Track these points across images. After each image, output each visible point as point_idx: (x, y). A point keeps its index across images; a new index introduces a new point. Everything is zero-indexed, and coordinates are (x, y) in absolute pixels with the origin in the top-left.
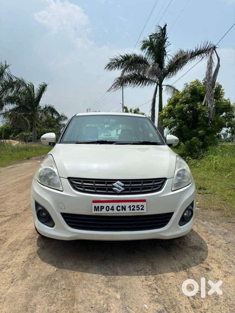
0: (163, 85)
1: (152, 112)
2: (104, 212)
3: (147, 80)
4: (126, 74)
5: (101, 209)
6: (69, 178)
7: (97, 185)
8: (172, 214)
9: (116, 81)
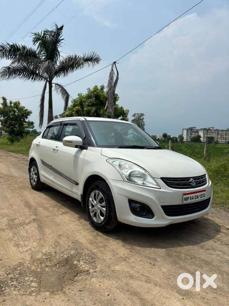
0: (53, 83)
1: (41, 107)
2: (189, 201)
3: (37, 75)
4: (16, 65)
5: (188, 199)
6: (162, 178)
7: (182, 182)
8: (210, 198)
9: (3, 70)
